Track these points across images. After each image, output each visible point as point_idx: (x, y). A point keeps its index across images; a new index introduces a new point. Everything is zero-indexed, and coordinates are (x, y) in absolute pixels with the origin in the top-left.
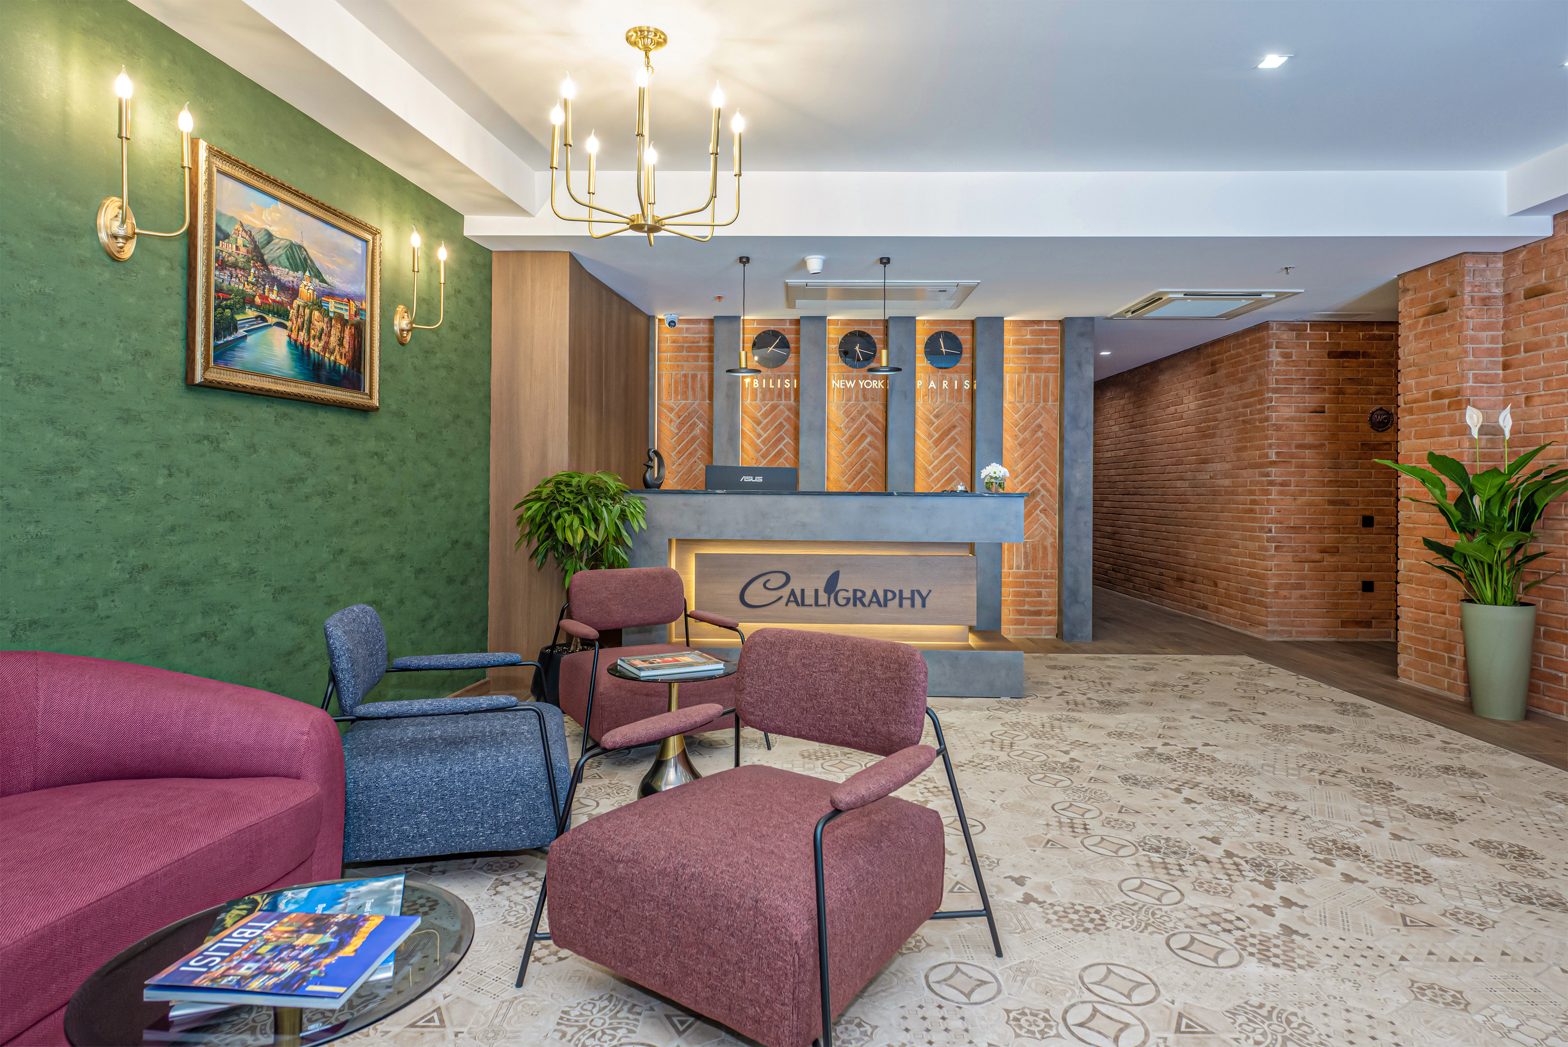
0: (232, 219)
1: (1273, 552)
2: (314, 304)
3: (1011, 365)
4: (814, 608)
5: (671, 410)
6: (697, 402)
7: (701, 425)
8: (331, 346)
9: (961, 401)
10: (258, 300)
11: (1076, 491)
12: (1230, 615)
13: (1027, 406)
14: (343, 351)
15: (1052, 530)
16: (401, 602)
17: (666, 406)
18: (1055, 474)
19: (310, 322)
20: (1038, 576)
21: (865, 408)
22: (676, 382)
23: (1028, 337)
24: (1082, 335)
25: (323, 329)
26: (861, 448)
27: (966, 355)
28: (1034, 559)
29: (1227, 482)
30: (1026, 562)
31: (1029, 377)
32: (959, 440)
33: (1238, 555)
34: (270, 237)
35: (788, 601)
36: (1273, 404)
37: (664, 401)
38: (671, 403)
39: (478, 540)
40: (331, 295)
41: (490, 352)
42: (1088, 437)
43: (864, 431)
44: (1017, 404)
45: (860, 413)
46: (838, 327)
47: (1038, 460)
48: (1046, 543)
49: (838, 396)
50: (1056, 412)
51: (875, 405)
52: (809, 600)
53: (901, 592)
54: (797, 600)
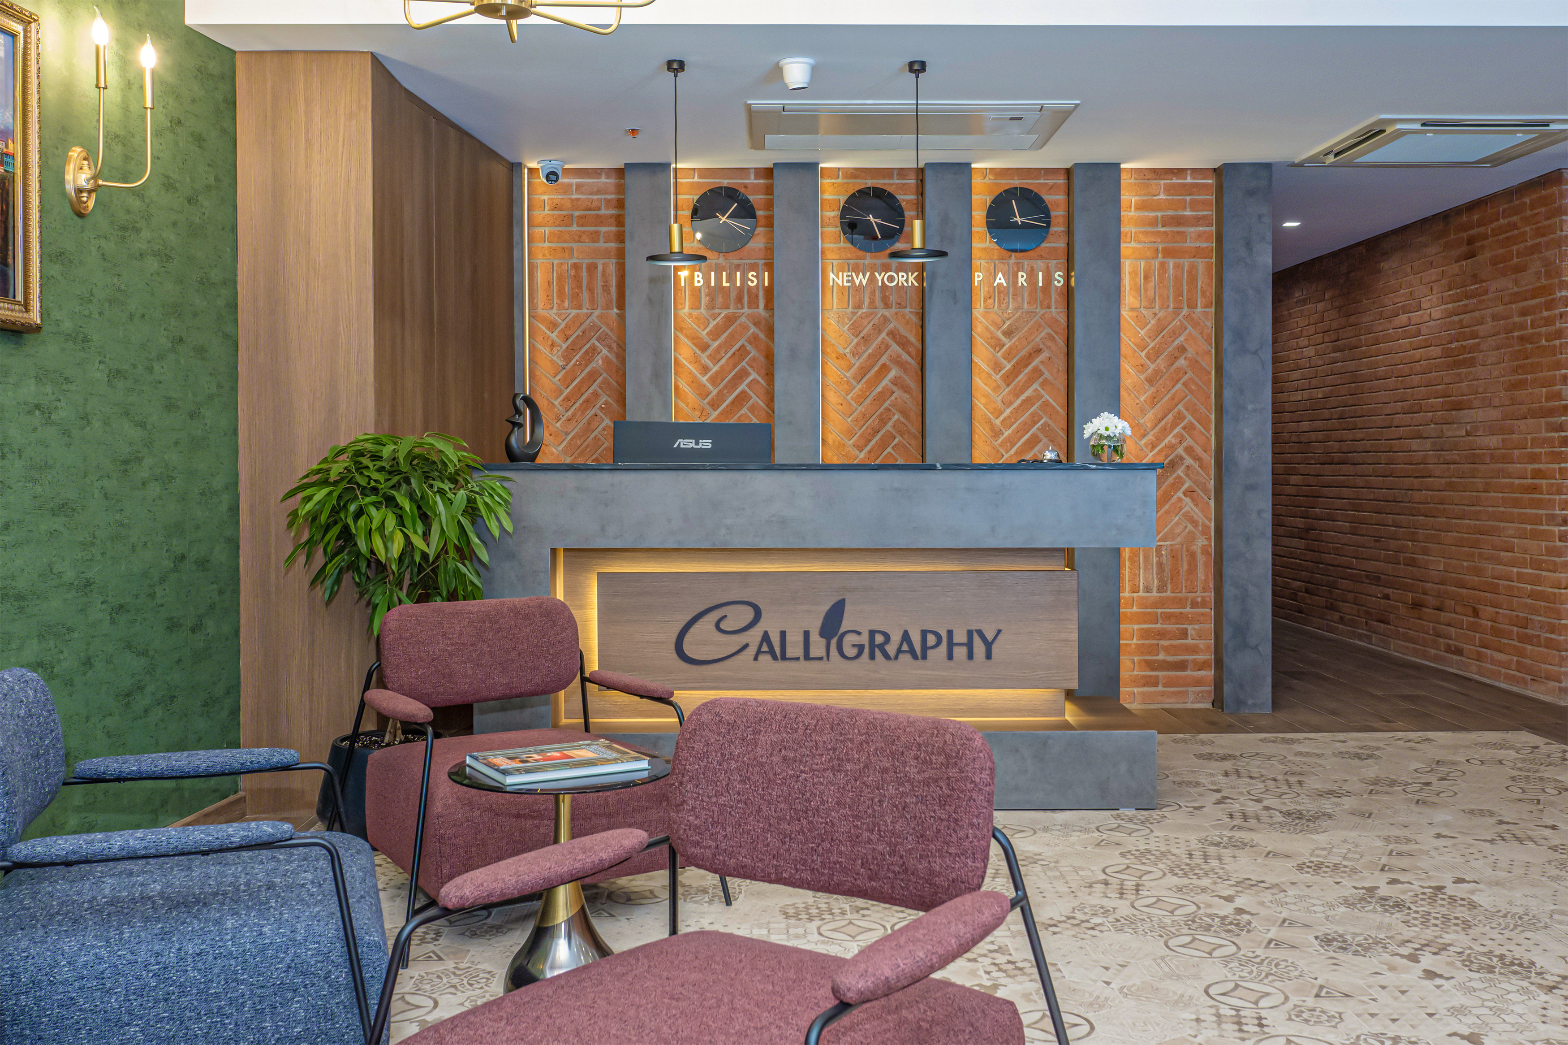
3: (1133, 244)
4: (802, 663)
5: (553, 325)
6: (597, 313)
7: (605, 351)
9: (1049, 307)
11: (1244, 459)
12: (1501, 664)
13: (1161, 314)
15: (1204, 525)
16: (88, 663)
17: (543, 320)
18: (1208, 430)
20: (1181, 603)
21: (886, 320)
22: (560, 278)
23: (1162, 196)
24: (1251, 193)
26: (879, 389)
27: (1058, 227)
28: (1175, 573)
29: (1494, 441)
30: (1161, 580)
31: (1163, 265)
32: (1047, 375)
33: (1513, 563)
35: (759, 652)
37: (540, 311)
38: (552, 314)
39: (220, 555)
41: (234, 229)
42: (1263, 368)
43: (884, 359)
44: (1144, 311)
45: (878, 329)
46: (839, 180)
47: (1180, 407)
48: (1194, 548)
49: (839, 300)
50: (1210, 325)
51: (904, 315)
52: (795, 649)
53: (950, 633)
54: (773, 649)
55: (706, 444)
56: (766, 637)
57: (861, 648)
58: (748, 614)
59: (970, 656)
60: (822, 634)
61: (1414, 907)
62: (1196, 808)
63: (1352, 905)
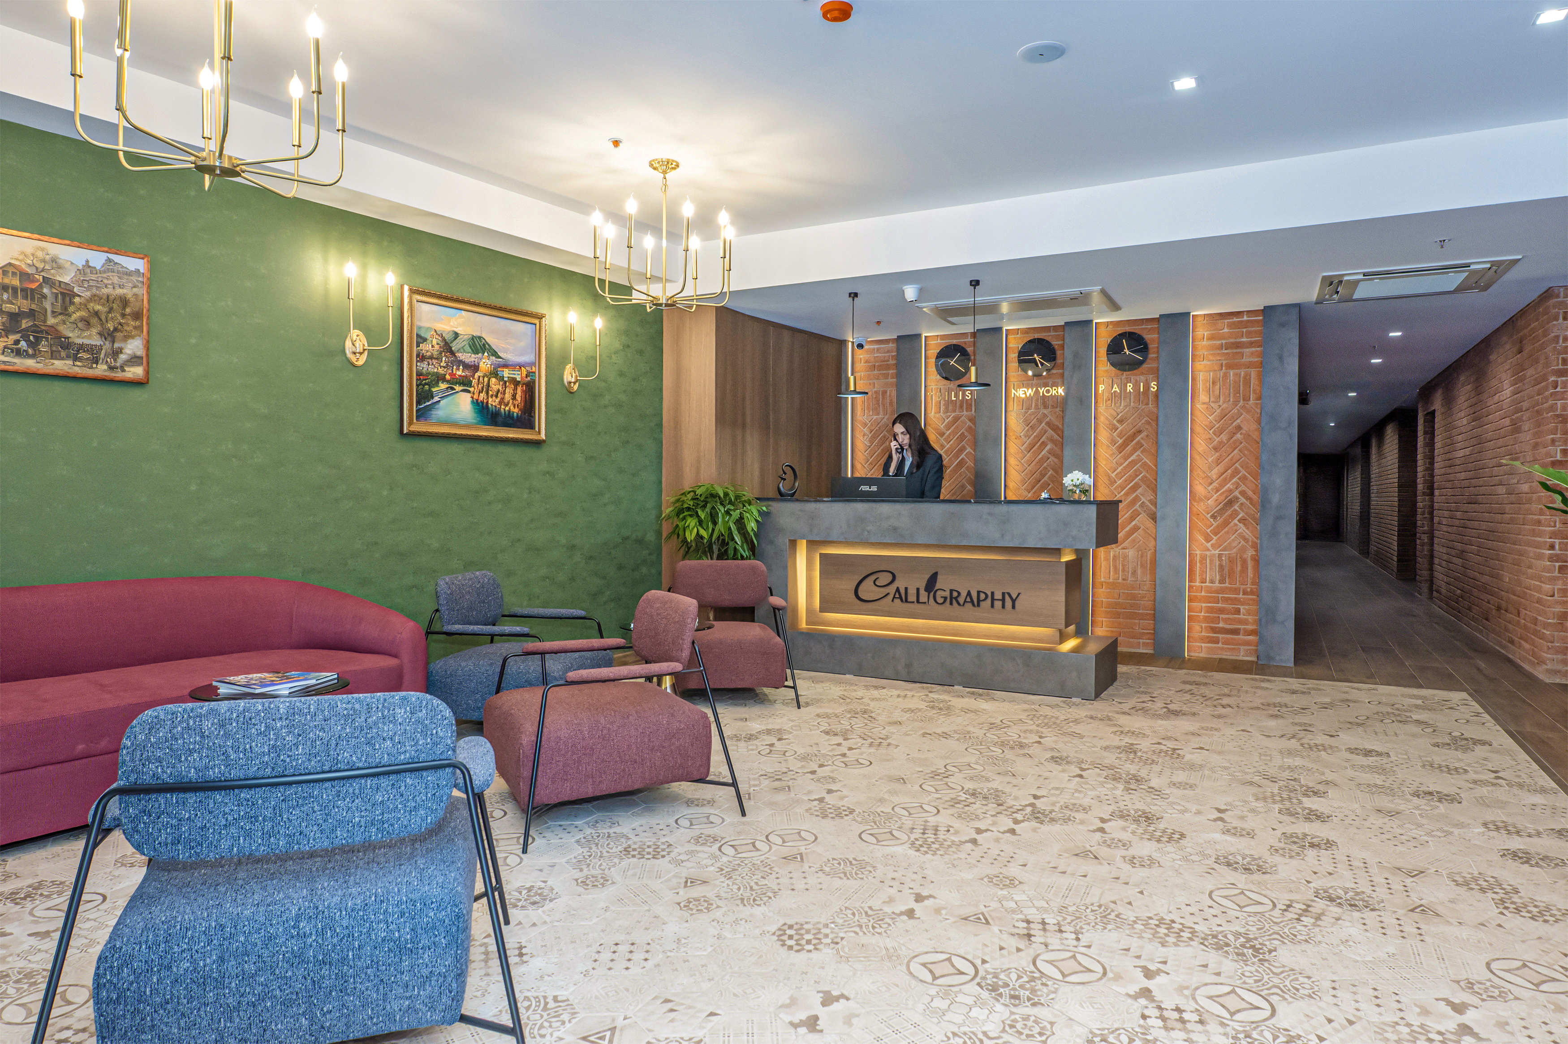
0: (429, 329)
1: (1556, 574)
2: (491, 374)
3: (1205, 362)
4: (916, 605)
5: (865, 425)
8: (506, 401)
9: (1147, 404)
10: (448, 377)
11: (1275, 499)
13: (1224, 406)
14: (516, 403)
15: (1253, 542)
16: (572, 579)
17: (858, 423)
18: (1257, 480)
19: (488, 385)
20: (1236, 591)
21: (1045, 415)
22: (868, 399)
23: (1226, 330)
24: (1283, 325)
25: (499, 390)
26: (1040, 456)
27: (1153, 355)
28: (1231, 573)
30: (1222, 576)
31: (1225, 375)
32: (1146, 446)
34: (456, 335)
35: (894, 597)
36: (1558, 389)
37: (857, 417)
38: (865, 418)
39: (651, 537)
40: (506, 366)
41: (661, 390)
43: (1044, 439)
44: (1213, 405)
45: (1040, 421)
46: (1018, 336)
47: (1237, 465)
48: (1245, 556)
49: (1018, 405)
50: (1259, 411)
51: (1055, 413)
52: (912, 597)
53: (993, 593)
54: (902, 596)
55: (874, 488)
56: (898, 590)
57: (945, 598)
58: (889, 578)
59: (1003, 607)
60: (926, 590)
61: (1139, 754)
62: (1120, 703)
63: (1106, 748)
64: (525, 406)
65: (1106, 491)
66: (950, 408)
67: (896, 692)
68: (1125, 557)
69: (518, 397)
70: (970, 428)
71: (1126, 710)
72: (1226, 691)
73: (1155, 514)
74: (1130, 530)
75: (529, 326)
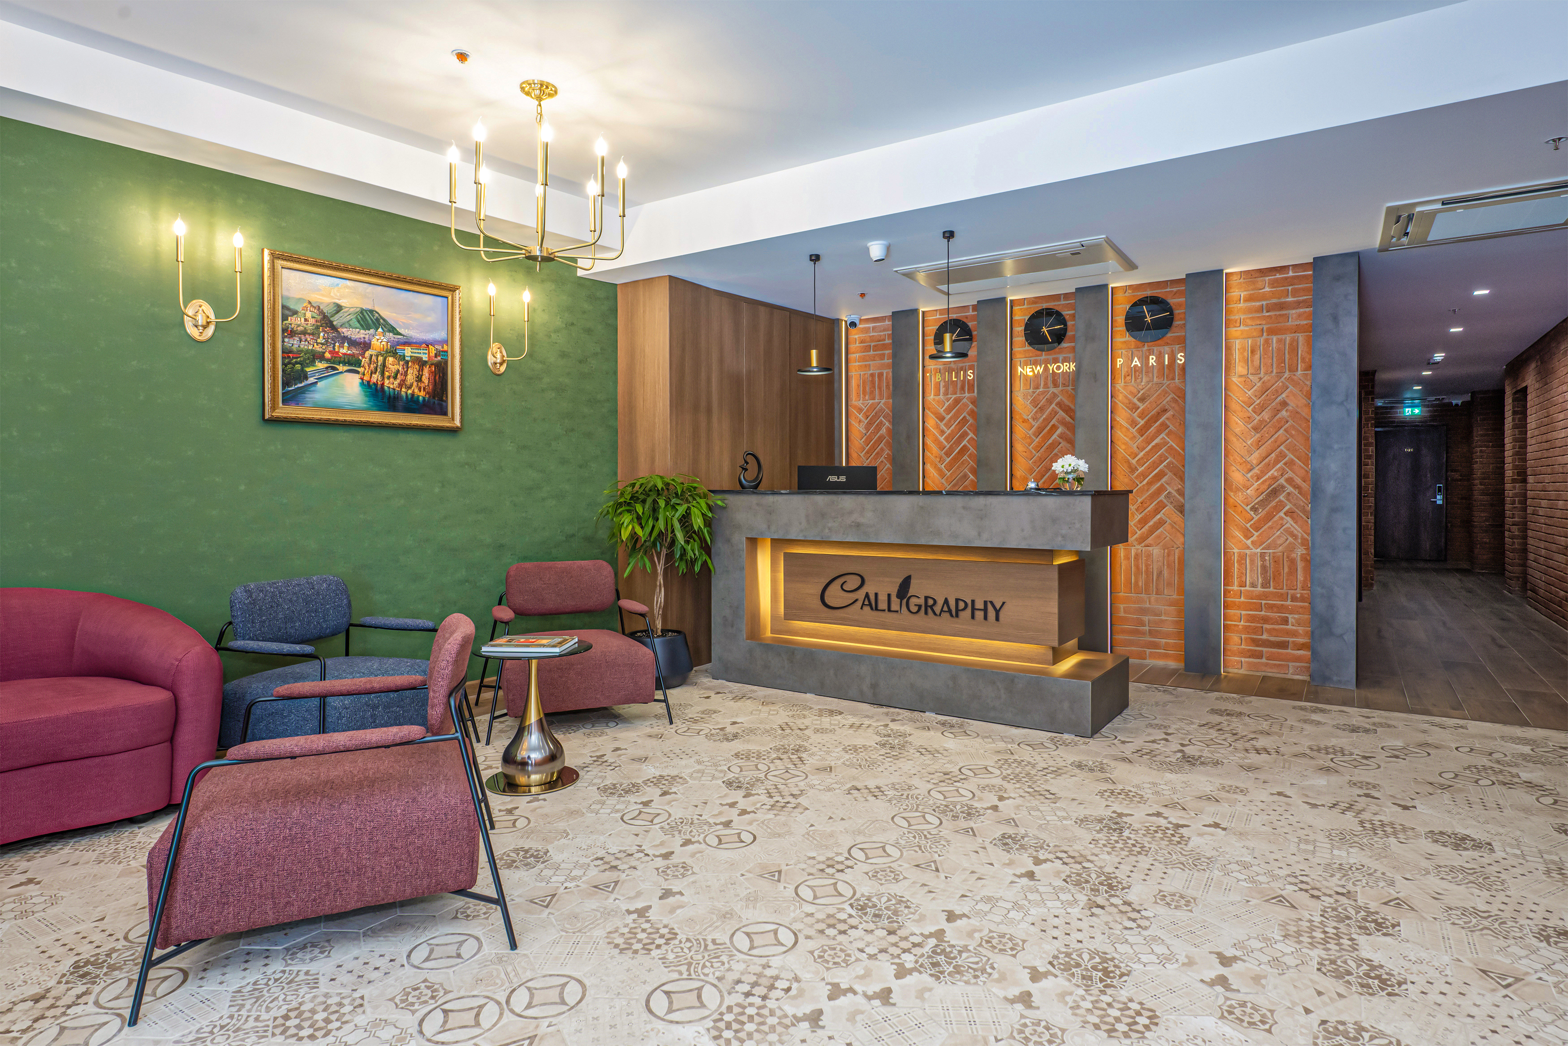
0: (300, 300)
2: (387, 352)
3: (1242, 328)
5: (860, 410)
6: (883, 401)
7: (887, 424)
8: (408, 383)
9: (1173, 379)
10: (327, 355)
11: (1330, 487)
13: (1266, 378)
14: (422, 385)
15: (1303, 539)
17: (855, 407)
18: (1305, 464)
19: (384, 365)
20: (1283, 597)
21: (1055, 395)
22: (864, 382)
23: (1267, 289)
24: (1337, 278)
25: (398, 371)
26: (1050, 441)
27: (1179, 322)
28: (1277, 575)
30: (1264, 578)
31: (1267, 341)
32: (1171, 427)
34: (339, 308)
35: (863, 604)
37: (852, 401)
38: (859, 403)
40: (407, 343)
41: (616, 372)
42: (1349, 415)
43: (1054, 421)
44: (1251, 377)
45: (1050, 401)
46: (1025, 306)
47: (1282, 447)
48: (1294, 555)
49: (1025, 384)
50: (1308, 383)
51: (1067, 392)
52: (883, 605)
53: (973, 602)
54: (871, 602)
55: (843, 479)
56: (867, 595)
57: (920, 607)
58: (857, 581)
59: (986, 618)
60: (898, 596)
61: (1126, 833)
62: (1123, 742)
63: (1082, 821)
64: (434, 390)
65: (1126, 480)
66: (951, 389)
67: (852, 720)
68: (1149, 556)
69: (425, 379)
70: (972, 411)
71: (1128, 754)
72: (1265, 725)
73: (1183, 506)
74: (1154, 525)
75: (439, 299)
